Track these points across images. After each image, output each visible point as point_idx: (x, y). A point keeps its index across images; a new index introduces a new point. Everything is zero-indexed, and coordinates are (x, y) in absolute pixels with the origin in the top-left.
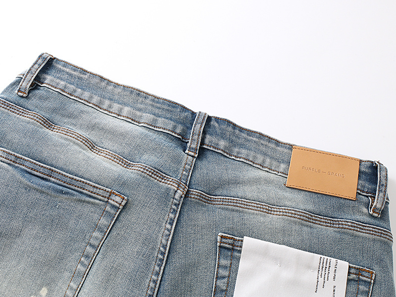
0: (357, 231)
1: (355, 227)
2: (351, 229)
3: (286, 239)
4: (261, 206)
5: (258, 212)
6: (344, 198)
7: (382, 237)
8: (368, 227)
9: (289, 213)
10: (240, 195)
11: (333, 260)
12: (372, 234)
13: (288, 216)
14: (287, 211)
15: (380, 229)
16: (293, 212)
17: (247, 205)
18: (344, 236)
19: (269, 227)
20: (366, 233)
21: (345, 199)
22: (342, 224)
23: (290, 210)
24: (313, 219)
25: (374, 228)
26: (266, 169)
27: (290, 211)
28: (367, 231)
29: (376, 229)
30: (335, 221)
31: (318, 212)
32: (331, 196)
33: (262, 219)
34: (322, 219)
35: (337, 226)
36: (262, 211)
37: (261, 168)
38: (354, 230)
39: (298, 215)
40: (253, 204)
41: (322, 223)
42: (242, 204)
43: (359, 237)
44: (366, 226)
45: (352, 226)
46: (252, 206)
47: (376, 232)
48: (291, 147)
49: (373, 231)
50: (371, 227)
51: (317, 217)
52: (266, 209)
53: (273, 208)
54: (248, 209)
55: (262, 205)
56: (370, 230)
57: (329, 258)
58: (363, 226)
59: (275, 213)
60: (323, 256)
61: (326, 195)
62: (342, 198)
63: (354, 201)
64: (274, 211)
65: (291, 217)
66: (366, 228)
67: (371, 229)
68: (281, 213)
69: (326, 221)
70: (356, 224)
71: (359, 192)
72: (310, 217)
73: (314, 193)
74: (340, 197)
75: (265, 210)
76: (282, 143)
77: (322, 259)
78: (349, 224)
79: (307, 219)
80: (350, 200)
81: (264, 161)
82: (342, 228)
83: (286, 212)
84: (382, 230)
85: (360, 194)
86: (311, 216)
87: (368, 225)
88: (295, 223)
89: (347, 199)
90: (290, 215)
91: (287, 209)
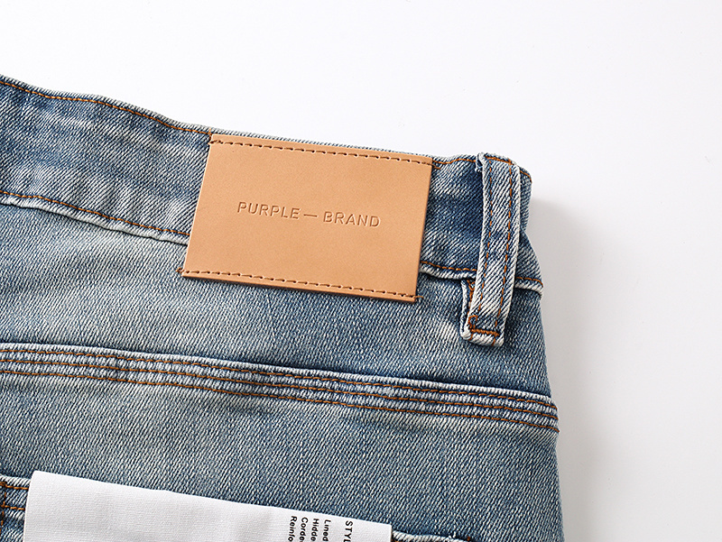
0: (417, 412)
1: (408, 399)
2: (394, 410)
3: (178, 465)
4: (91, 360)
5: (78, 382)
6: (375, 299)
7: (507, 420)
8: (456, 392)
9: (184, 374)
10: (20, 329)
11: (338, 522)
12: (470, 416)
13: (183, 386)
14: (177, 367)
15: (496, 396)
16: (197, 370)
17: (42, 363)
18: (376, 434)
19: (119, 428)
20: (448, 415)
21: (381, 300)
22: (365, 395)
23: (190, 363)
24: (270, 385)
25: (477, 394)
26: (120, 226)
27: (187, 369)
28: (451, 409)
29: (484, 394)
30: (345, 381)
31: (288, 357)
32: (331, 294)
33: (95, 404)
34: (301, 377)
35: (351, 400)
36: (95, 377)
37: (102, 222)
38: (405, 411)
39: (215, 379)
40: (62, 357)
41: (303, 394)
42: (23, 361)
43: (423, 430)
44: (447, 391)
45: (397, 398)
46: (59, 363)
47: (482, 406)
48: (204, 138)
49: (472, 405)
50: (466, 393)
51: (284, 374)
52: (108, 368)
53: (134, 358)
54: (48, 375)
55: (94, 355)
56: (462, 404)
57: (322, 517)
58: (438, 390)
59: (142, 377)
60: (300, 514)
61: (317, 293)
62: (367, 298)
63: (411, 303)
64: (138, 371)
65: (192, 387)
66: (450, 397)
67: (465, 398)
68: (159, 377)
69: (318, 383)
70: (414, 388)
71: (429, 270)
72: (258, 378)
73: (277, 288)
74: (363, 297)
75: (103, 373)
76: (177, 128)
77: (298, 524)
78: (388, 391)
79: (248, 388)
80: (394, 301)
81: (111, 199)
82: (365, 407)
83: (174, 373)
84: (505, 396)
85: (430, 278)
86: (265, 373)
87: (454, 386)
88: (208, 405)
89: (388, 301)
90: (187, 380)
91: (180, 362)
